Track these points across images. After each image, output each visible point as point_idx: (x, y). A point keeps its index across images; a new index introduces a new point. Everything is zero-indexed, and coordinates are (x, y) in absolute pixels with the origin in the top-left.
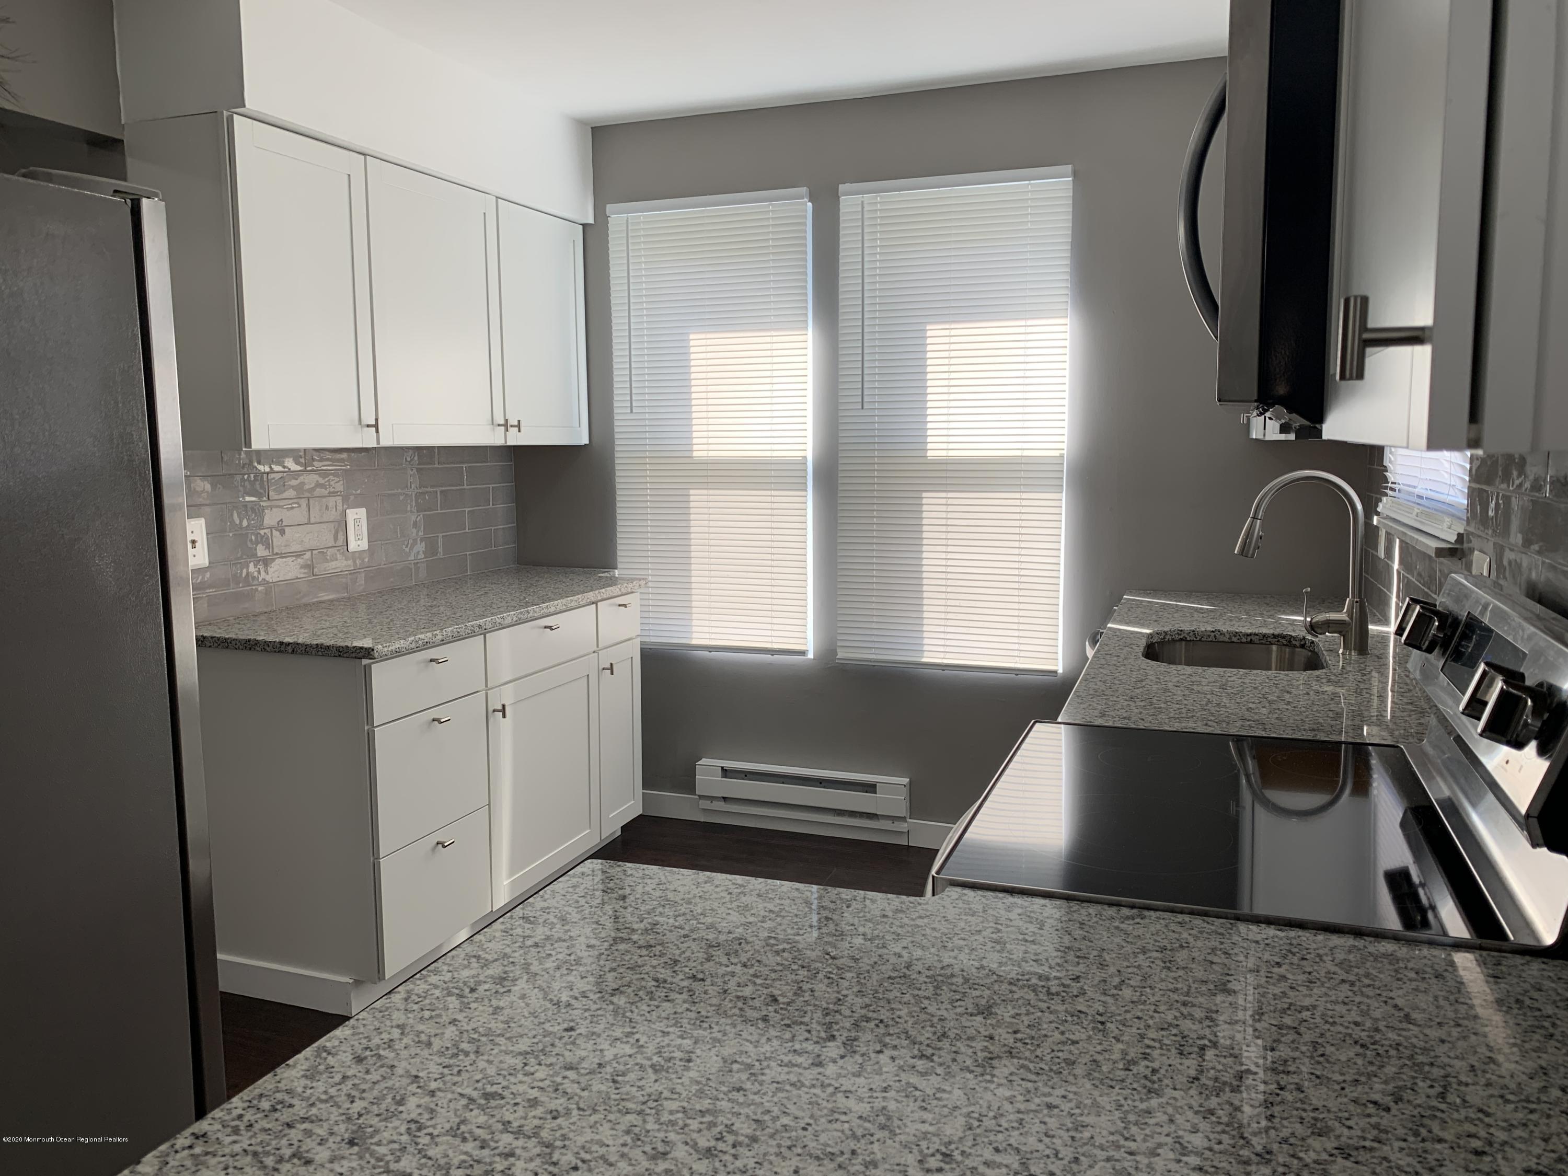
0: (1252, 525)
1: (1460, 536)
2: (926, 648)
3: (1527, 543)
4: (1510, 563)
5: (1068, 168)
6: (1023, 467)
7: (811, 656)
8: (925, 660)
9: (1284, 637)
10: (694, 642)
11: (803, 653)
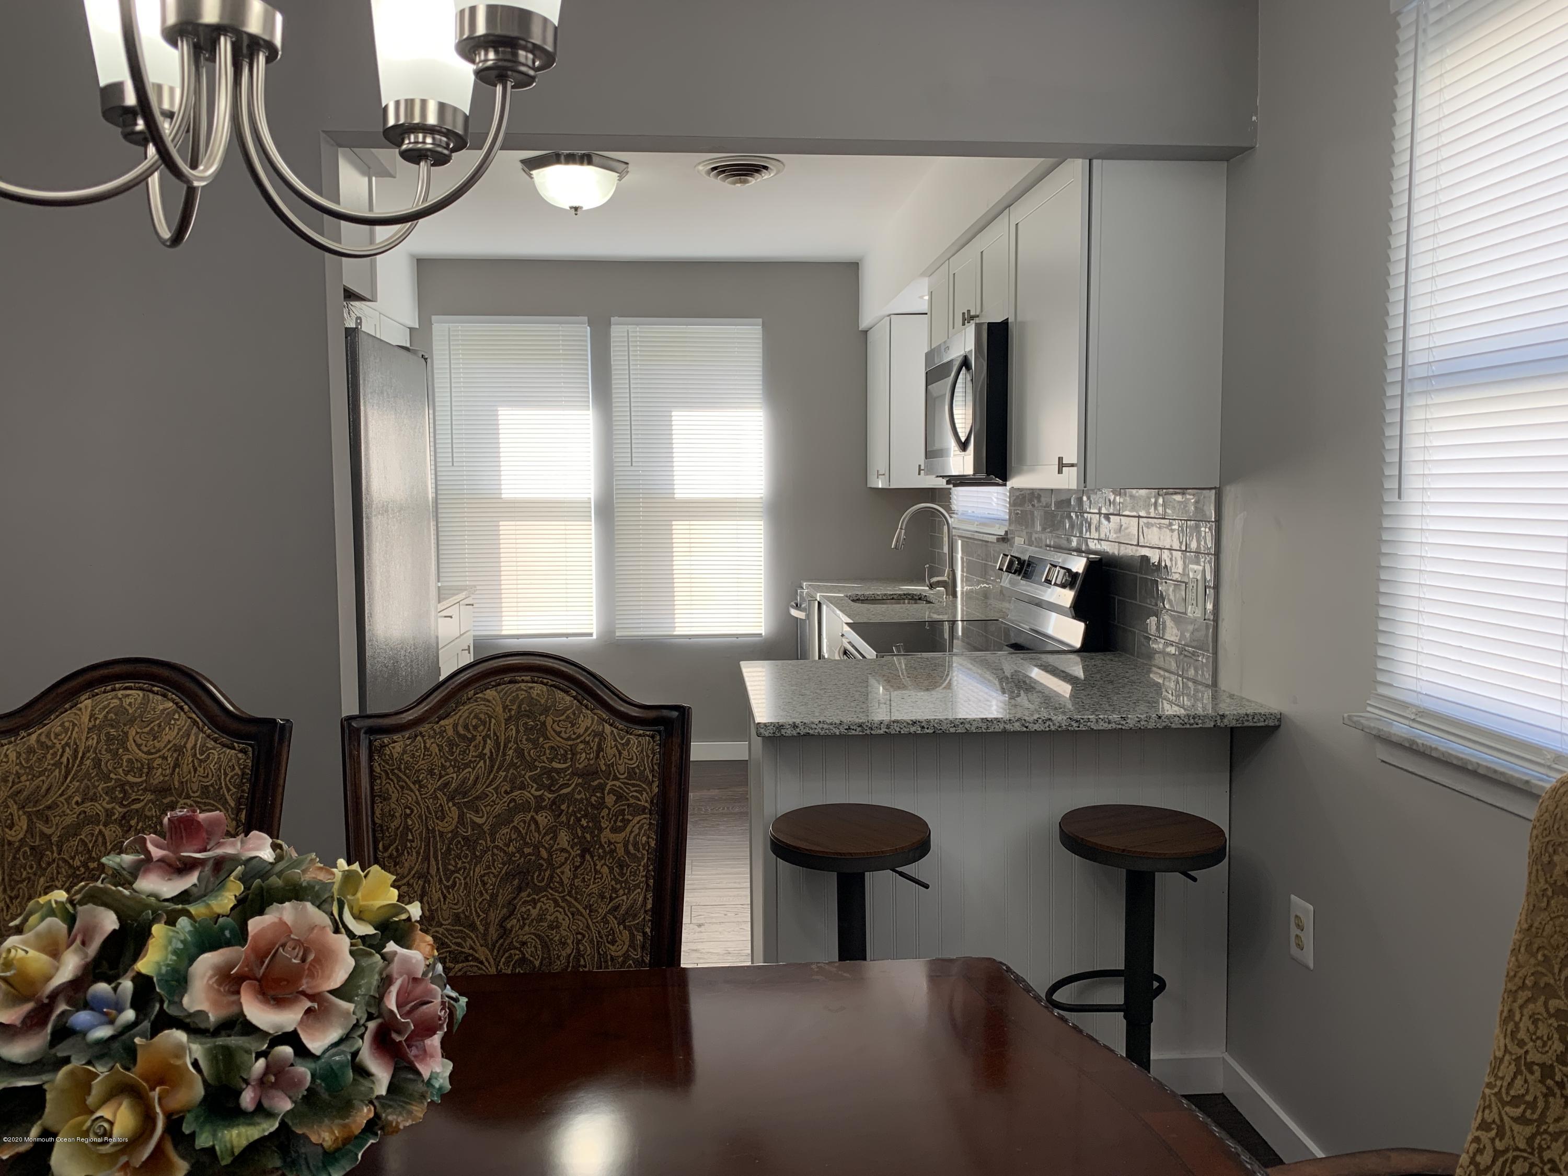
0: (900, 532)
1: (1006, 532)
2: (677, 625)
3: (1044, 529)
4: (1036, 539)
5: (760, 320)
6: (738, 505)
7: (595, 637)
8: (675, 633)
9: (909, 595)
10: (504, 633)
11: (591, 635)
